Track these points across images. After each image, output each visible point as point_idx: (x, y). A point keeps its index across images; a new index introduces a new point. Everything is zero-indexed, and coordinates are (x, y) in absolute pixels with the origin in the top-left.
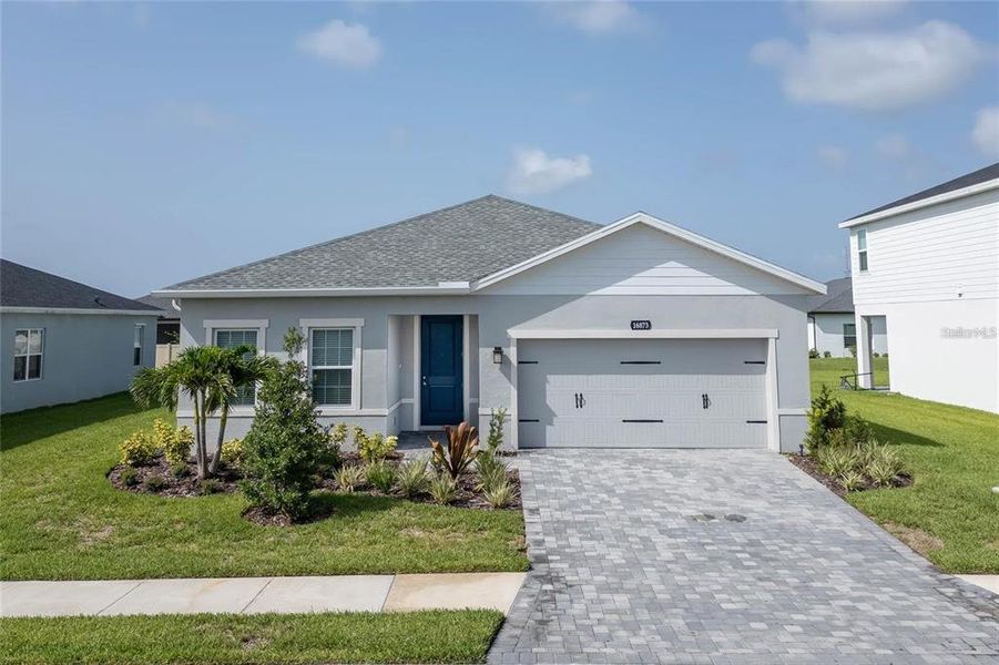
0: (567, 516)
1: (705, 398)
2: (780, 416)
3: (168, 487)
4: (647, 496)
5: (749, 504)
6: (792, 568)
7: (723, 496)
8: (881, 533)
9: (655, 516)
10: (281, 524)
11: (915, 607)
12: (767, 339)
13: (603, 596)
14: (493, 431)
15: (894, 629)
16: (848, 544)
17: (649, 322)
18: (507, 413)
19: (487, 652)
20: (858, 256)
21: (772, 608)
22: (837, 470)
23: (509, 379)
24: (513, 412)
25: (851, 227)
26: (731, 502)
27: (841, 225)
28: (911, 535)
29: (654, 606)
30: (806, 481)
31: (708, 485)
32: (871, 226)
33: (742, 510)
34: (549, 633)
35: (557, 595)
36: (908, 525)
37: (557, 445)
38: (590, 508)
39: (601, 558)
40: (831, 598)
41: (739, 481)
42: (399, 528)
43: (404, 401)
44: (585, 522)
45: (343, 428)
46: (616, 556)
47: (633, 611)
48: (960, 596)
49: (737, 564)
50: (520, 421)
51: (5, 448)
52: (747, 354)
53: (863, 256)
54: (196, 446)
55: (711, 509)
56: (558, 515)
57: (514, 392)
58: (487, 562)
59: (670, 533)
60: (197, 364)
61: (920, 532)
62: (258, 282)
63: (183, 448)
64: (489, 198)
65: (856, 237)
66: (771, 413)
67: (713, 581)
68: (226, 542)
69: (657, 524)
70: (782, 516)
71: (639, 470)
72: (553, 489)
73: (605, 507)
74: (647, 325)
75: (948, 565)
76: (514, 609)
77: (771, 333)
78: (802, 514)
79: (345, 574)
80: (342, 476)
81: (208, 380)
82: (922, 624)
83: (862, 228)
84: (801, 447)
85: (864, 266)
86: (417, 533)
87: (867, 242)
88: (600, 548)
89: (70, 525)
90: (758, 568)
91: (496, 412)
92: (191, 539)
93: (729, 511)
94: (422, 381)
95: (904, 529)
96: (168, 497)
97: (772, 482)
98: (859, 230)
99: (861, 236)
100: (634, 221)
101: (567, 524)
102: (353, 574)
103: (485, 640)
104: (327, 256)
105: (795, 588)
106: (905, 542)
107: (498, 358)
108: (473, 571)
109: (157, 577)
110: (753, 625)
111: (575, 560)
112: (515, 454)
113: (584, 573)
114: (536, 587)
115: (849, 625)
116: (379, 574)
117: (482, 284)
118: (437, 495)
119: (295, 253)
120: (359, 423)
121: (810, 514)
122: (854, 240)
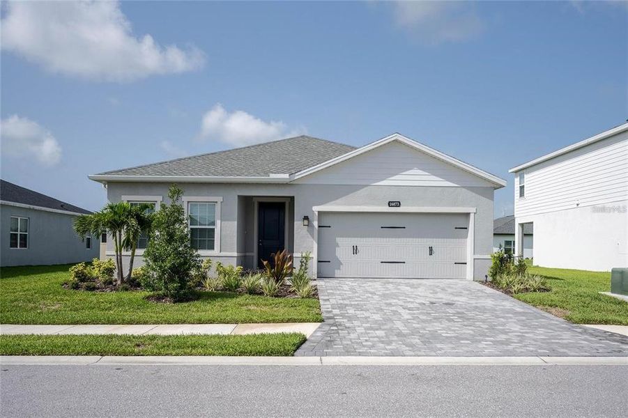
0: (347, 302)
1: (431, 249)
2: (474, 259)
3: (98, 289)
4: (395, 295)
5: (456, 298)
6: (484, 322)
7: (440, 295)
8: (534, 309)
9: (401, 303)
10: (168, 304)
11: (559, 335)
12: (469, 214)
13: (368, 331)
14: (302, 266)
15: (548, 343)
16: (516, 313)
17: (399, 203)
18: (311, 256)
19: (295, 351)
20: (519, 189)
21: (474, 336)
22: (507, 285)
23: (313, 238)
24: (314, 255)
25: (516, 172)
26: (445, 298)
27: (510, 171)
28: (553, 310)
29: (399, 334)
30: (489, 290)
31: (431, 292)
32: (528, 170)
33: (453, 301)
34: (335, 345)
35: (340, 331)
36: (551, 306)
37: (340, 276)
38: (360, 299)
39: (366, 318)
40: (509, 332)
41: (450, 290)
42: (243, 305)
43: (248, 254)
44: (358, 305)
45: (209, 262)
46: (377, 317)
47: (387, 336)
48: (585, 331)
49: (450, 320)
50: (319, 262)
51: (2, 278)
52: (457, 223)
53: (522, 188)
54: (117, 270)
55: (434, 300)
56: (342, 302)
57: (315, 246)
58: (296, 317)
59: (409, 309)
60: (115, 213)
61: (558, 308)
62: (156, 172)
63: (109, 271)
64: (303, 137)
65: (519, 178)
66: (469, 259)
67: (437, 326)
68: (132, 310)
69: (401, 306)
70: (476, 303)
71: (390, 286)
72: (338, 292)
73: (369, 299)
74: (398, 204)
75: (577, 320)
76: (312, 336)
77: (471, 210)
78: (489, 303)
79: (206, 323)
80: (207, 282)
81: (123, 223)
82: (564, 341)
83: (522, 172)
84: (486, 276)
85: (522, 194)
86: (252, 308)
87: (525, 181)
88: (367, 314)
89: (34, 303)
90: (464, 322)
91: (304, 255)
92: (110, 309)
93: (445, 301)
94: (259, 242)
95: (549, 308)
96: (98, 292)
97: (470, 290)
98: (520, 173)
99: (522, 178)
100: (393, 139)
101: (346, 305)
102: (211, 323)
103: (294, 345)
104: (200, 161)
105: (487, 329)
106: (550, 312)
107: (306, 222)
108: (287, 322)
109: (86, 324)
110: (462, 342)
111: (350, 319)
112: (315, 280)
113: (356, 323)
114: (327, 328)
115: (520, 342)
116: (228, 323)
117: (297, 176)
118: (266, 292)
119: (180, 160)
120: (220, 260)
121: (493, 303)
122: (517, 180)
